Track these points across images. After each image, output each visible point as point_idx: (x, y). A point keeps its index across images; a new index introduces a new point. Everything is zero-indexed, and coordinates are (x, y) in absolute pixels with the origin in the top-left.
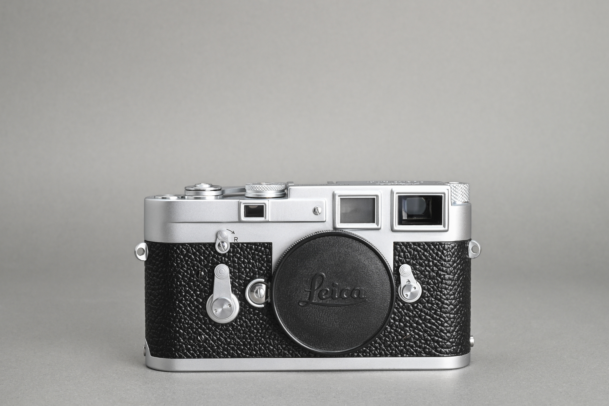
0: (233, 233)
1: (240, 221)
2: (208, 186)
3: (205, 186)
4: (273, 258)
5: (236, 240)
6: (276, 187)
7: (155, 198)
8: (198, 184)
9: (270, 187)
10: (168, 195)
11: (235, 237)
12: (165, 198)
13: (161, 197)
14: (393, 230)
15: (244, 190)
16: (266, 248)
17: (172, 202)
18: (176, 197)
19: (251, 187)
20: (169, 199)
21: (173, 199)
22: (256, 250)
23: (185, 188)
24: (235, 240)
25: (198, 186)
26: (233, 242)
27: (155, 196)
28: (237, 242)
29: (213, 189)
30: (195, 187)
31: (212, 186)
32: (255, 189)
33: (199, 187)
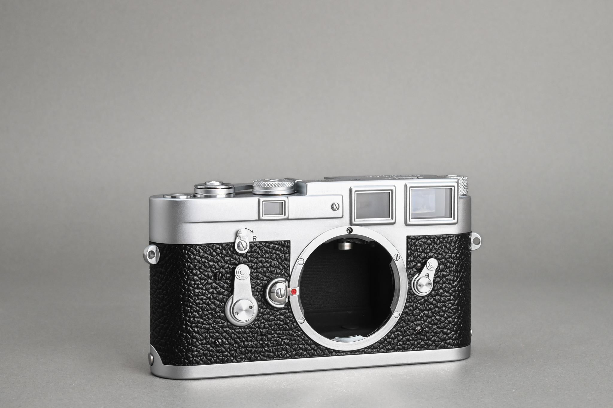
0: (252, 231)
1: (259, 220)
2: (218, 184)
3: (217, 184)
4: (291, 256)
5: (255, 239)
6: (284, 184)
7: (164, 197)
8: (209, 182)
9: (279, 183)
10: (178, 194)
11: (253, 236)
12: (175, 197)
13: (170, 197)
14: (406, 224)
15: (251, 187)
16: (283, 246)
17: (182, 201)
18: (185, 197)
19: (258, 183)
20: (178, 198)
21: (183, 198)
22: (273, 248)
23: (195, 186)
24: (253, 239)
25: (208, 183)
26: (252, 241)
27: (164, 196)
28: (255, 241)
29: (223, 187)
30: (205, 184)
31: (223, 184)
32: (263, 186)
33: (209, 185)
